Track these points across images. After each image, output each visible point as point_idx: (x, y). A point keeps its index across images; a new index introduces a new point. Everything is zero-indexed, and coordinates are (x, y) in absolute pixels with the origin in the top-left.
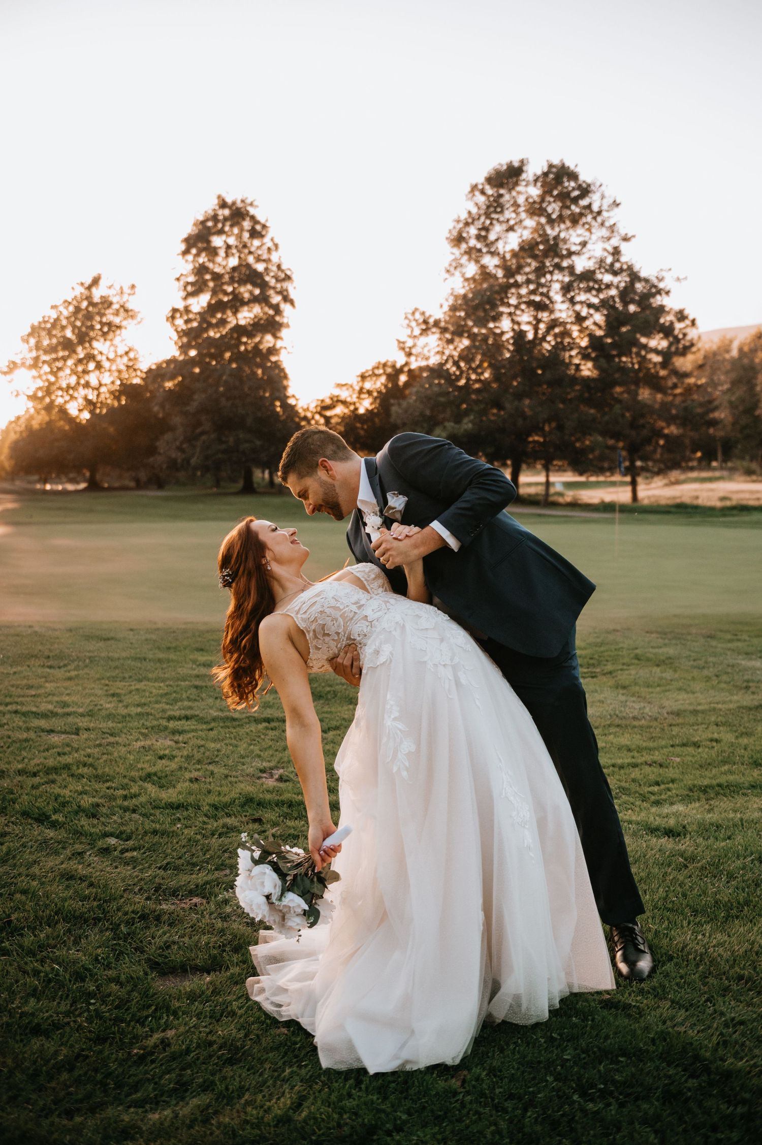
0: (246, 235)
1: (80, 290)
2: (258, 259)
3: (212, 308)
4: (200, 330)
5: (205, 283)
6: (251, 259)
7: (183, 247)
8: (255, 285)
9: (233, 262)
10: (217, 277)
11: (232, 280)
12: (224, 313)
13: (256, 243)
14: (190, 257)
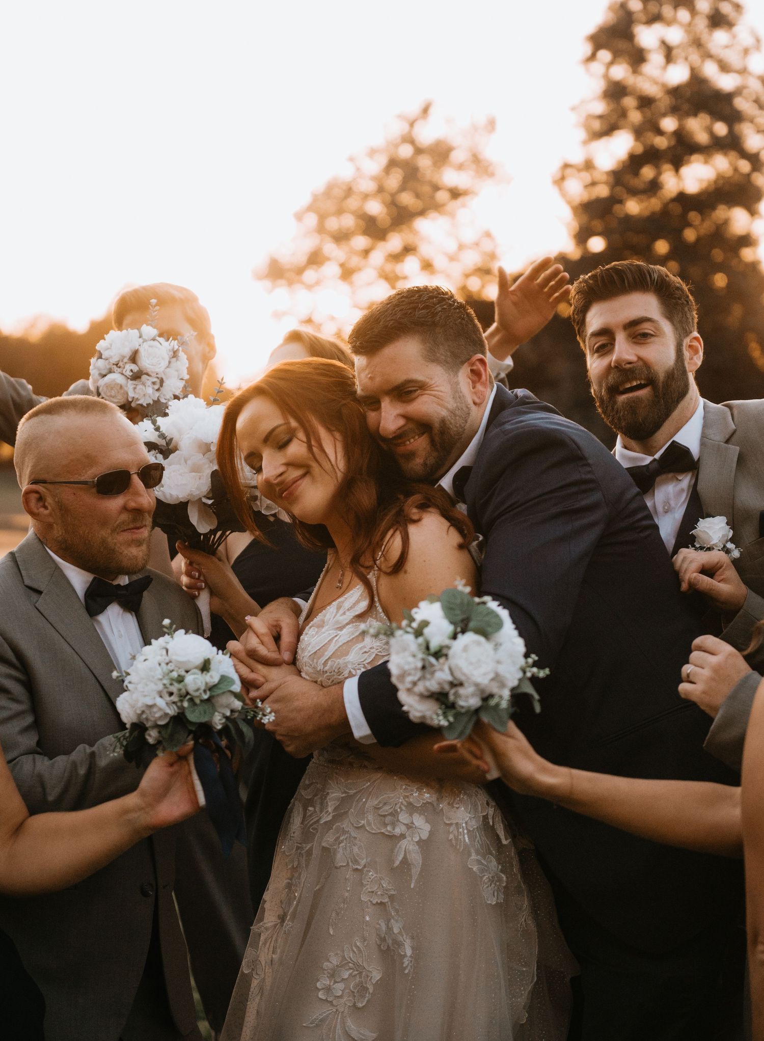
0: (701, 24)
1: (398, 129)
2: (724, 67)
3: (634, 162)
4: (613, 201)
5: (623, 114)
6: (710, 70)
7: (588, 49)
8: (718, 116)
9: (678, 75)
10: (645, 102)
11: (674, 110)
12: (657, 167)
13: (720, 37)
14: (598, 67)
